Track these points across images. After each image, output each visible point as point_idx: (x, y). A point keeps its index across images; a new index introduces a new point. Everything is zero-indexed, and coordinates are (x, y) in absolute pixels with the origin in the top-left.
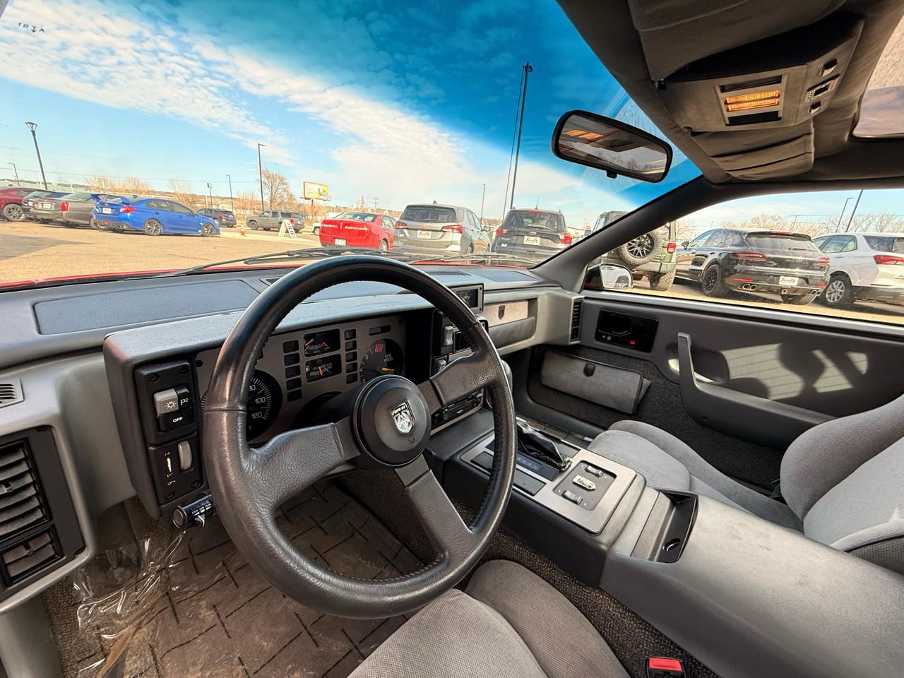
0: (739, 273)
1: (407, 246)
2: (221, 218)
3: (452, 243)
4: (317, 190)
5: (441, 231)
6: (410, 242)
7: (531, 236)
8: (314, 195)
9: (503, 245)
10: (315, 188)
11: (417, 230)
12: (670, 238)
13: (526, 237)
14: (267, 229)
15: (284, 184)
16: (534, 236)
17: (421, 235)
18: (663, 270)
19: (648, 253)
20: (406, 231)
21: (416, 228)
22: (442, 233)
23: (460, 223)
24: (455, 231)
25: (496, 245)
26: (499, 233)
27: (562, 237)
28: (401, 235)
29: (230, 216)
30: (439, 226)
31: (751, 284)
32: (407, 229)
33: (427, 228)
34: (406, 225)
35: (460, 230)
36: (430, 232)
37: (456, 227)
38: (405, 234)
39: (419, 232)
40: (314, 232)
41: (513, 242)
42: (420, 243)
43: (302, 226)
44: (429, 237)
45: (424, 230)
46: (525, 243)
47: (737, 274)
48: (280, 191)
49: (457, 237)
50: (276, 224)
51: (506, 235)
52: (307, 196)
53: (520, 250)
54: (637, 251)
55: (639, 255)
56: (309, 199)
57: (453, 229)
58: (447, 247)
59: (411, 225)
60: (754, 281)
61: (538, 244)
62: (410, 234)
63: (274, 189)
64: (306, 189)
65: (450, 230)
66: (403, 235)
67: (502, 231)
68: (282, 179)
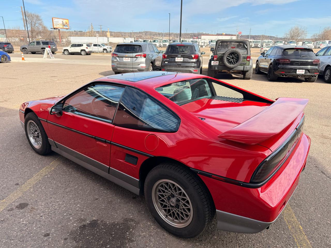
0: (280, 69)
1: (119, 66)
2: (4, 48)
3: (141, 63)
4: (61, 23)
5: (135, 57)
6: (120, 63)
7: (179, 57)
8: (60, 26)
9: (166, 63)
10: (60, 21)
11: (123, 57)
12: (247, 54)
13: (176, 58)
14: (34, 53)
15: (39, 20)
16: (180, 57)
17: (125, 60)
18: (245, 69)
19: (236, 62)
20: (117, 58)
21: (122, 56)
22: (136, 58)
23: (144, 53)
24: (142, 57)
25: (163, 63)
26: (164, 57)
27: (193, 56)
28: (115, 60)
29: (10, 46)
30: (134, 55)
31: (285, 74)
32: (118, 57)
33: (128, 56)
34: (117, 55)
35: (145, 56)
36: (130, 58)
37: (143, 55)
38: (117, 60)
39: (124, 58)
40: (64, 53)
41: (170, 61)
42: (125, 64)
43: (56, 50)
44: (129, 60)
45: (126, 57)
46: (176, 61)
47: (279, 69)
48: (37, 25)
49: (143, 60)
50: (40, 50)
51: (167, 58)
52: (55, 27)
53: (174, 64)
54: (231, 61)
55: (232, 63)
56: (57, 29)
57: (141, 56)
58: (139, 65)
59: (120, 55)
60: (286, 73)
61: (182, 61)
62: (119, 59)
63: (33, 24)
64: (54, 22)
65: (139, 57)
66: (116, 60)
67: (165, 55)
68: (37, 17)
